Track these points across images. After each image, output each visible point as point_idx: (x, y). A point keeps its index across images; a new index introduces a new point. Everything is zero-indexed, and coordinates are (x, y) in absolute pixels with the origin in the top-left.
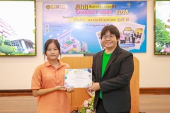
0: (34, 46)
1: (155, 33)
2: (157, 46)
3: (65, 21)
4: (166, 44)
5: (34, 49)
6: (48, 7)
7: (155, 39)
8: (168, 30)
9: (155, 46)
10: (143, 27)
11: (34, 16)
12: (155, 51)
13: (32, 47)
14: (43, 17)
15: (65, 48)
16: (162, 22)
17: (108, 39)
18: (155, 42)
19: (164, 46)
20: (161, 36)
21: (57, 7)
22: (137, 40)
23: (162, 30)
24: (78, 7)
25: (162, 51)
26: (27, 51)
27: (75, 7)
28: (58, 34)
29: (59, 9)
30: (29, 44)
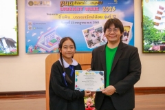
0: (16, 45)
1: (143, 31)
2: (145, 44)
3: (49, 18)
4: (155, 42)
5: (16, 49)
6: (31, 3)
7: (143, 36)
8: (155, 27)
9: (143, 44)
10: (131, 24)
11: (16, 14)
12: (143, 49)
13: (14, 46)
14: (25, 14)
15: (49, 47)
16: (150, 20)
17: (112, 32)
18: (143, 40)
19: (153, 44)
20: (149, 34)
21: (41, 3)
22: (124, 38)
23: (149, 28)
24: (62, 4)
25: (151, 49)
26: (8, 50)
27: (59, 4)
28: (42, 32)
29: (43, 6)
30: (10, 43)
